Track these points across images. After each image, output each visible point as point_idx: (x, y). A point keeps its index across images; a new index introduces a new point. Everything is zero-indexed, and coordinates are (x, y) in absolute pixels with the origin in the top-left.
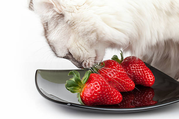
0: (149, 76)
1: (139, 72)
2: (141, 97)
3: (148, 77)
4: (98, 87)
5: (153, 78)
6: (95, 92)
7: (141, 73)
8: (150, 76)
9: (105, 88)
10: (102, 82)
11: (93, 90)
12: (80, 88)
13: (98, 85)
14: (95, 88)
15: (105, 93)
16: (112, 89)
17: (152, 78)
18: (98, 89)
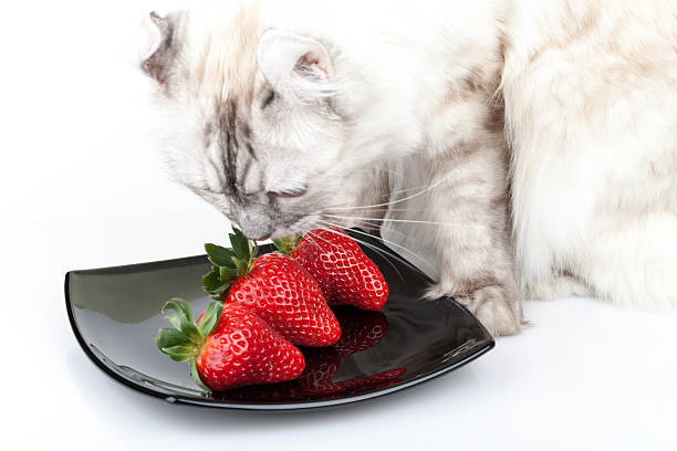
0: (373, 282)
1: (347, 273)
2: (352, 338)
3: (370, 286)
4: (242, 343)
5: (384, 288)
6: (236, 359)
7: (351, 275)
8: (376, 284)
9: (260, 346)
10: (252, 330)
11: (230, 352)
12: (196, 345)
13: (243, 338)
14: (235, 347)
15: (261, 358)
16: (278, 343)
17: (381, 288)
18: (243, 349)
